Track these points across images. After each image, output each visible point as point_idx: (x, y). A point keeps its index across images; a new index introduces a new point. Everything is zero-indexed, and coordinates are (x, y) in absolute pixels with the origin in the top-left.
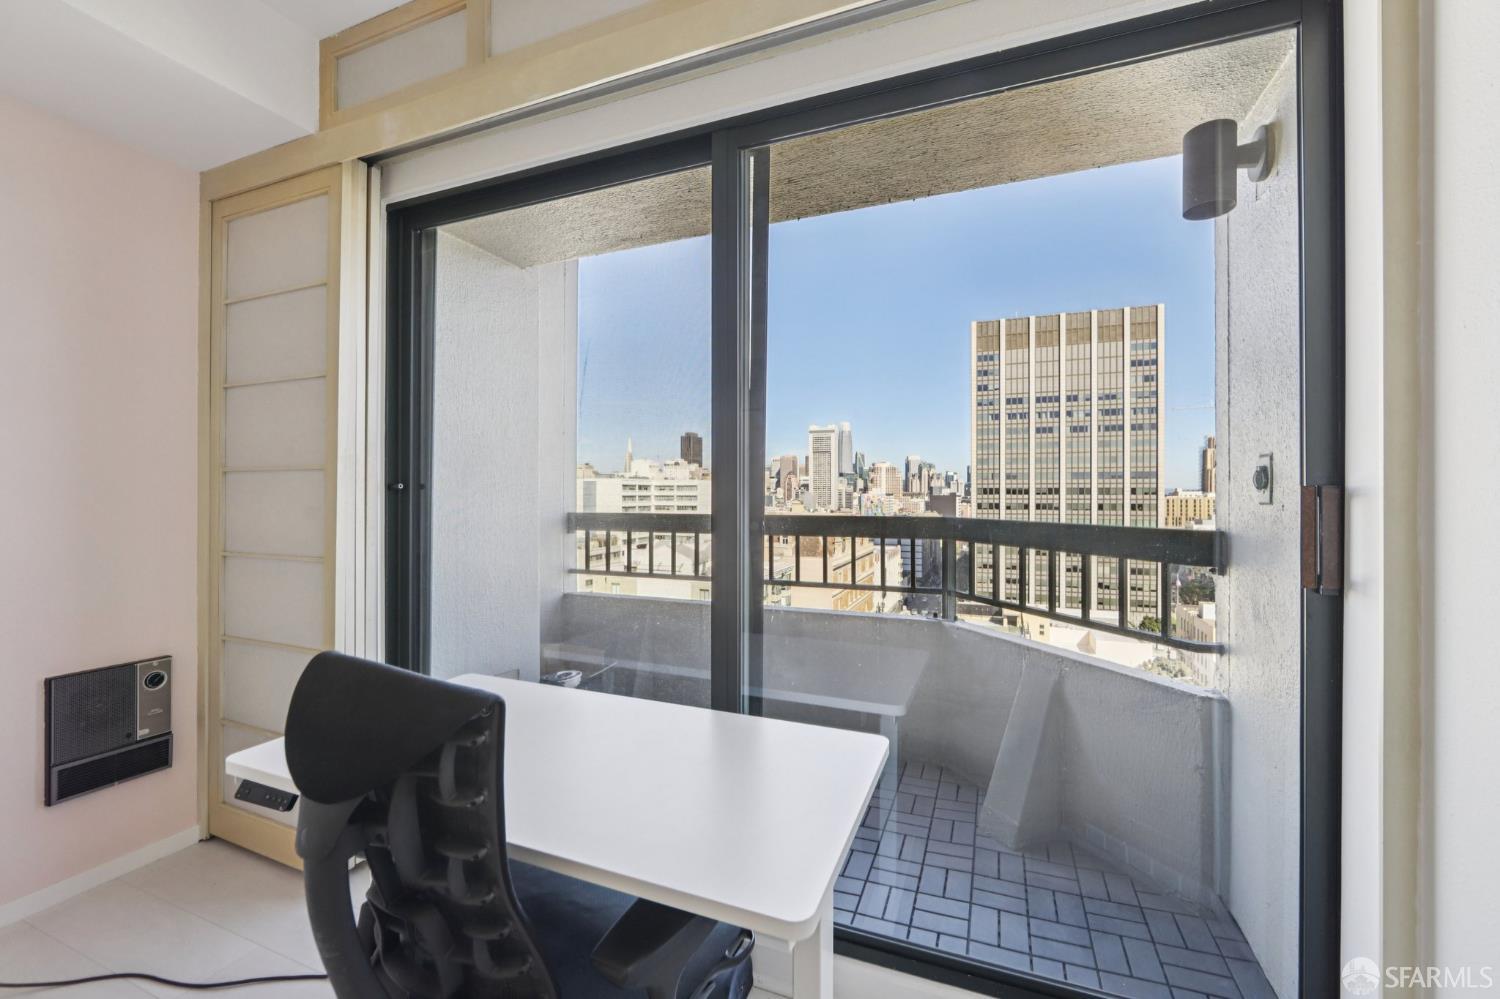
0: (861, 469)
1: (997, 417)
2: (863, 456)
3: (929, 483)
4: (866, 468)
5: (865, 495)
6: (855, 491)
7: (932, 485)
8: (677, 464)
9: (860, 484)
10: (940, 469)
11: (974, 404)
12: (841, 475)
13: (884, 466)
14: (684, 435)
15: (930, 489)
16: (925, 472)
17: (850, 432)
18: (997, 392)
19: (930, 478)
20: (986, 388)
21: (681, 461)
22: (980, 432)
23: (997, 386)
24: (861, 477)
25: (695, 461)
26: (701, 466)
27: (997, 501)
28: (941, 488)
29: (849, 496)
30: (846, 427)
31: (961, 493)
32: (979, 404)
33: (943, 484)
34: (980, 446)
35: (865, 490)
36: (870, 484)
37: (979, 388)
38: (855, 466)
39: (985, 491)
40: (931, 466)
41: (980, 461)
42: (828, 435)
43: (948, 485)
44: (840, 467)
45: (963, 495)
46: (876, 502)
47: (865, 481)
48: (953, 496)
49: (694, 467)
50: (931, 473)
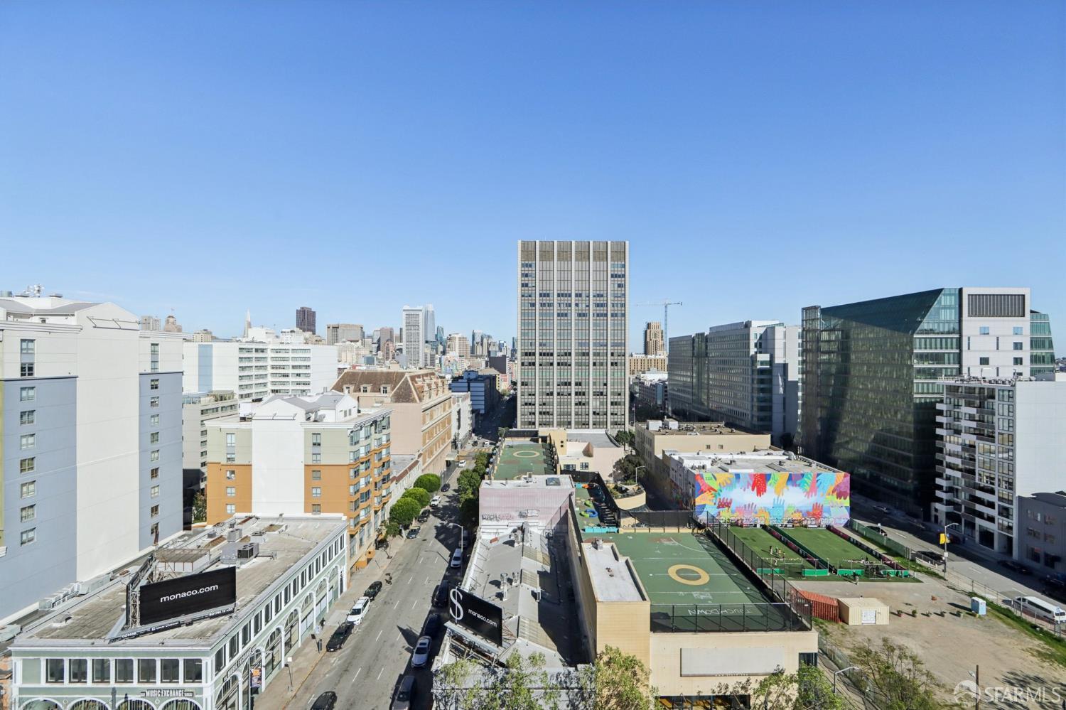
0: (441, 338)
1: (533, 305)
2: (442, 329)
3: (488, 348)
4: (445, 337)
5: (444, 358)
6: (437, 353)
7: (490, 349)
8: (292, 331)
9: (441, 348)
10: (495, 339)
11: (520, 296)
12: (427, 342)
13: (457, 336)
14: (299, 309)
15: (489, 352)
16: (485, 341)
17: (433, 312)
18: (534, 288)
19: (489, 345)
20: (527, 285)
21: (296, 329)
22: (523, 314)
23: (534, 285)
24: (441, 343)
25: (308, 330)
26: (314, 333)
27: (534, 361)
28: (496, 352)
29: (432, 357)
30: (431, 308)
31: (509, 355)
32: (523, 296)
33: (497, 349)
34: (523, 324)
35: (444, 353)
36: (447, 349)
37: (523, 285)
38: (436, 336)
39: (526, 354)
40: (489, 337)
41: (523, 334)
42: (417, 313)
43: (500, 350)
44: (426, 336)
45: (510, 356)
46: (452, 361)
47: (444, 347)
48: (504, 357)
49: (308, 334)
50: (490, 342)
